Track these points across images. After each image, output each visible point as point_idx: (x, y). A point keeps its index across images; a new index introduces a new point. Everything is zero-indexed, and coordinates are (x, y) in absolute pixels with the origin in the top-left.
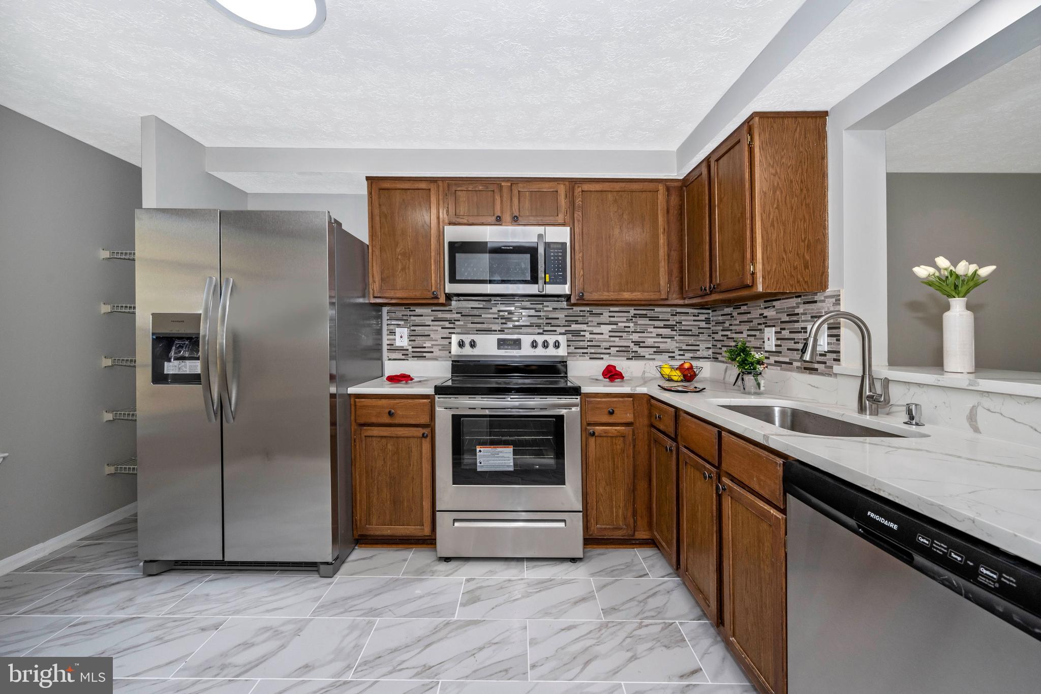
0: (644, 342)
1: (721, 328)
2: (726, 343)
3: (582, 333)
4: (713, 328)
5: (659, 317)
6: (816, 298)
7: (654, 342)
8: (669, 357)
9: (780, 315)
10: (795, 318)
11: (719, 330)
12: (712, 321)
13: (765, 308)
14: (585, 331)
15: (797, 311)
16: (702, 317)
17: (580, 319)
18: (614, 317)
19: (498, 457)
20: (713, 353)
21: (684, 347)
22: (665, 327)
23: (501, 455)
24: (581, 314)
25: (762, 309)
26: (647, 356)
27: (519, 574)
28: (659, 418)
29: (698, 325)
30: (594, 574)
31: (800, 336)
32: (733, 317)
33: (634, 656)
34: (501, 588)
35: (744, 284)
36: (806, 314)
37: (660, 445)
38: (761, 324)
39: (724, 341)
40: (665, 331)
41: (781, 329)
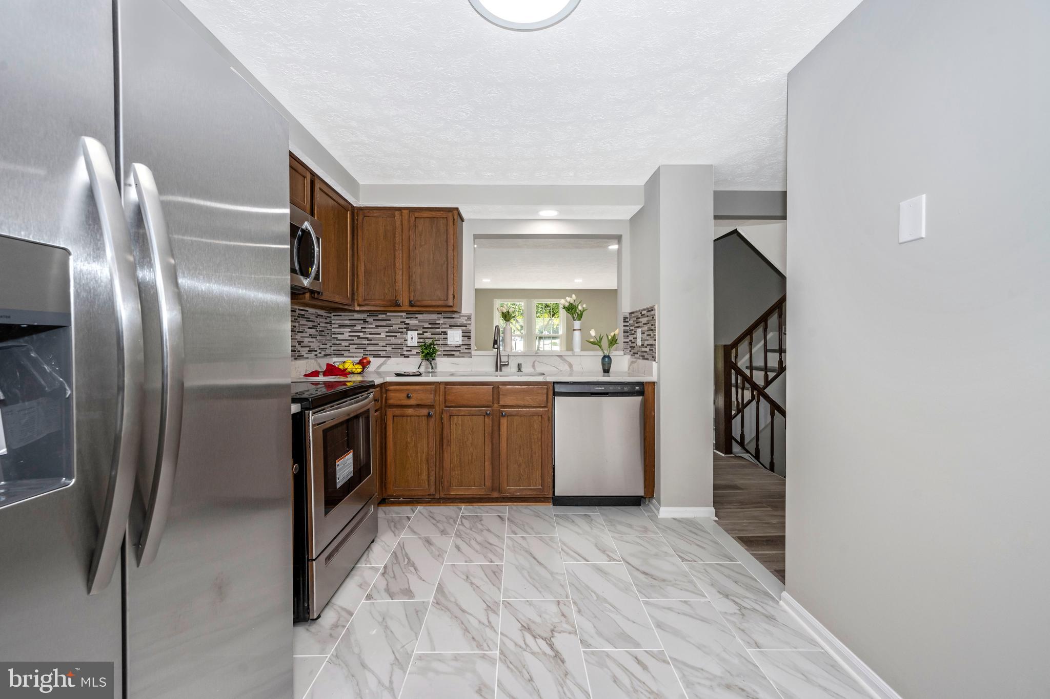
0: (303, 342)
1: (350, 330)
2: (357, 341)
4: (333, 330)
5: (310, 318)
6: (454, 316)
7: (309, 342)
8: (316, 355)
9: (422, 324)
10: (436, 326)
11: (344, 331)
12: (334, 324)
13: (407, 318)
15: (438, 322)
16: (328, 320)
19: (346, 466)
20: (334, 350)
21: (322, 346)
22: (314, 327)
23: (348, 462)
25: (404, 318)
26: (305, 356)
27: (376, 570)
28: (408, 397)
29: (326, 327)
30: (396, 534)
31: (440, 336)
32: (368, 322)
33: (487, 530)
34: (394, 577)
35: (448, 305)
36: (446, 324)
37: (405, 417)
38: (402, 328)
39: (353, 340)
40: (313, 331)
41: (423, 332)
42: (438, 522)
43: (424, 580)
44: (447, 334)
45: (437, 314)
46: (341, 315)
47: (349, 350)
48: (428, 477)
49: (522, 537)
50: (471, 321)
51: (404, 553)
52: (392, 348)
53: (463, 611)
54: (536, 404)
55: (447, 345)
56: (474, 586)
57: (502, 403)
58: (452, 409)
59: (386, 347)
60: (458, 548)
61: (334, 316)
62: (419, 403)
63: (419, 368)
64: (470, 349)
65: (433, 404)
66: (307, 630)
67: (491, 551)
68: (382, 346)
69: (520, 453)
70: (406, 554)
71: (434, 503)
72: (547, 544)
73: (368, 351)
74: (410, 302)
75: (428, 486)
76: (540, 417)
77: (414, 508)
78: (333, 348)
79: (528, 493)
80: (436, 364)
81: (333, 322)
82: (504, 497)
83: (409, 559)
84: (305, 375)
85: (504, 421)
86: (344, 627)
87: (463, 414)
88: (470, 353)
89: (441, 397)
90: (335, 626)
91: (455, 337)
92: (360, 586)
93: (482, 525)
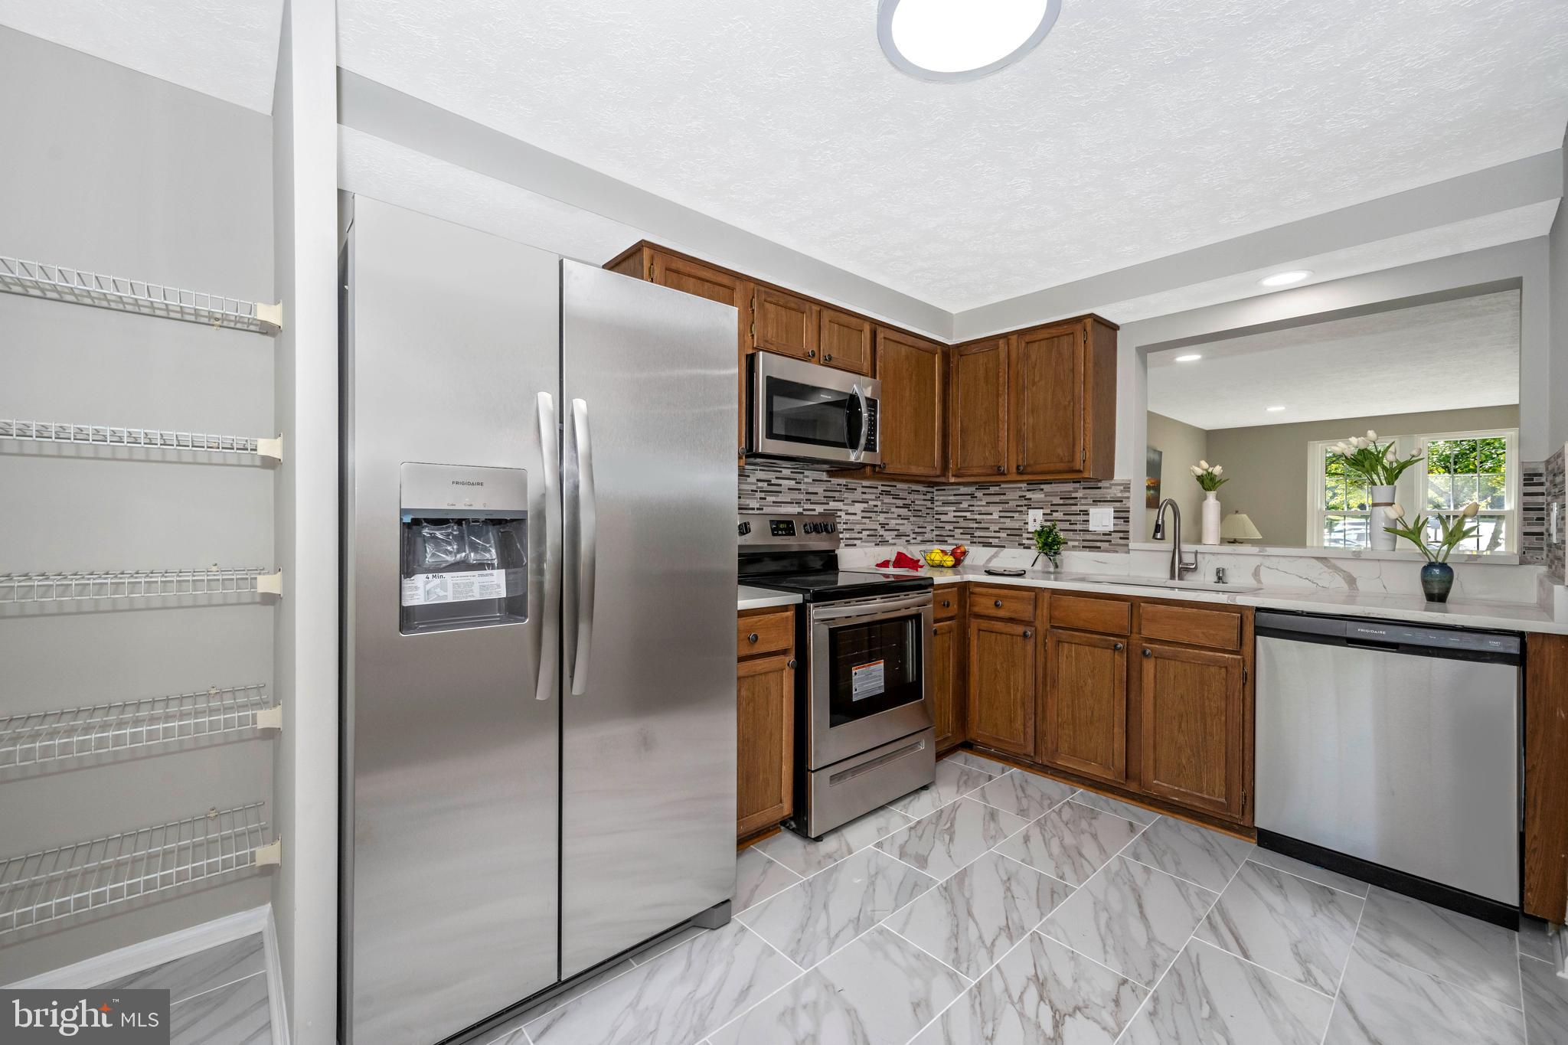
0: (888, 524)
1: (954, 509)
2: (963, 524)
3: (839, 513)
4: (936, 509)
5: (899, 495)
6: (1100, 485)
7: (896, 524)
8: (907, 541)
9: (1049, 498)
10: (1072, 501)
11: (950, 511)
12: (937, 501)
13: (1028, 490)
14: (841, 510)
15: (1074, 495)
16: (929, 497)
17: (836, 494)
18: (865, 493)
19: (872, 678)
20: (937, 535)
21: (917, 530)
22: (905, 506)
23: (874, 674)
24: (838, 488)
25: (1024, 491)
26: (891, 541)
27: (907, 819)
28: (996, 605)
29: (926, 505)
30: (960, 792)
31: (1079, 518)
32: (976, 497)
33: (1091, 834)
34: (920, 838)
35: (1074, 469)
36: (1086, 498)
37: (994, 634)
38: (1022, 506)
39: (958, 522)
40: (904, 512)
41: (1051, 511)
42: (1025, 797)
43: (950, 856)
44: (1088, 514)
45: (1074, 482)
46: (944, 490)
47: (954, 536)
48: (1025, 725)
49: (1145, 867)
50: (1129, 492)
51: (952, 816)
52: (1008, 535)
53: (970, 914)
54: (1214, 645)
55: (1088, 531)
56: (1009, 895)
57: (1145, 633)
58: (1060, 631)
59: (999, 532)
60: (1026, 839)
61: (937, 490)
62: (1013, 615)
63: (1033, 565)
64: (1128, 538)
65: (1032, 619)
66: (805, 847)
67: (1073, 863)
68: (995, 532)
69: (1180, 727)
70: (954, 818)
71: (1038, 770)
72: (1186, 898)
73: (975, 537)
74: (1018, 467)
75: (1024, 741)
76: (1223, 670)
77: (1008, 767)
78: (935, 533)
79: (1197, 804)
80: (1062, 560)
81: (936, 498)
82: (1148, 795)
83: (952, 825)
84: (878, 565)
85: (1149, 666)
86: (836, 861)
87: (1077, 642)
88: (1128, 545)
89: (1045, 611)
90: (829, 856)
91: (1101, 519)
92: (879, 830)
93: (1090, 825)
